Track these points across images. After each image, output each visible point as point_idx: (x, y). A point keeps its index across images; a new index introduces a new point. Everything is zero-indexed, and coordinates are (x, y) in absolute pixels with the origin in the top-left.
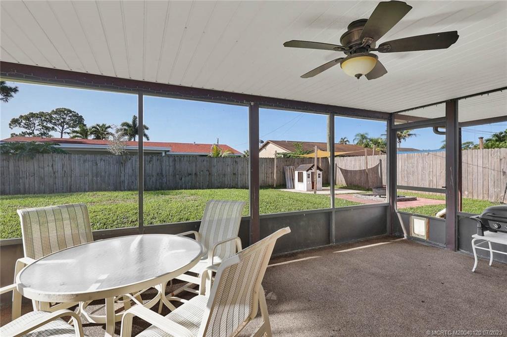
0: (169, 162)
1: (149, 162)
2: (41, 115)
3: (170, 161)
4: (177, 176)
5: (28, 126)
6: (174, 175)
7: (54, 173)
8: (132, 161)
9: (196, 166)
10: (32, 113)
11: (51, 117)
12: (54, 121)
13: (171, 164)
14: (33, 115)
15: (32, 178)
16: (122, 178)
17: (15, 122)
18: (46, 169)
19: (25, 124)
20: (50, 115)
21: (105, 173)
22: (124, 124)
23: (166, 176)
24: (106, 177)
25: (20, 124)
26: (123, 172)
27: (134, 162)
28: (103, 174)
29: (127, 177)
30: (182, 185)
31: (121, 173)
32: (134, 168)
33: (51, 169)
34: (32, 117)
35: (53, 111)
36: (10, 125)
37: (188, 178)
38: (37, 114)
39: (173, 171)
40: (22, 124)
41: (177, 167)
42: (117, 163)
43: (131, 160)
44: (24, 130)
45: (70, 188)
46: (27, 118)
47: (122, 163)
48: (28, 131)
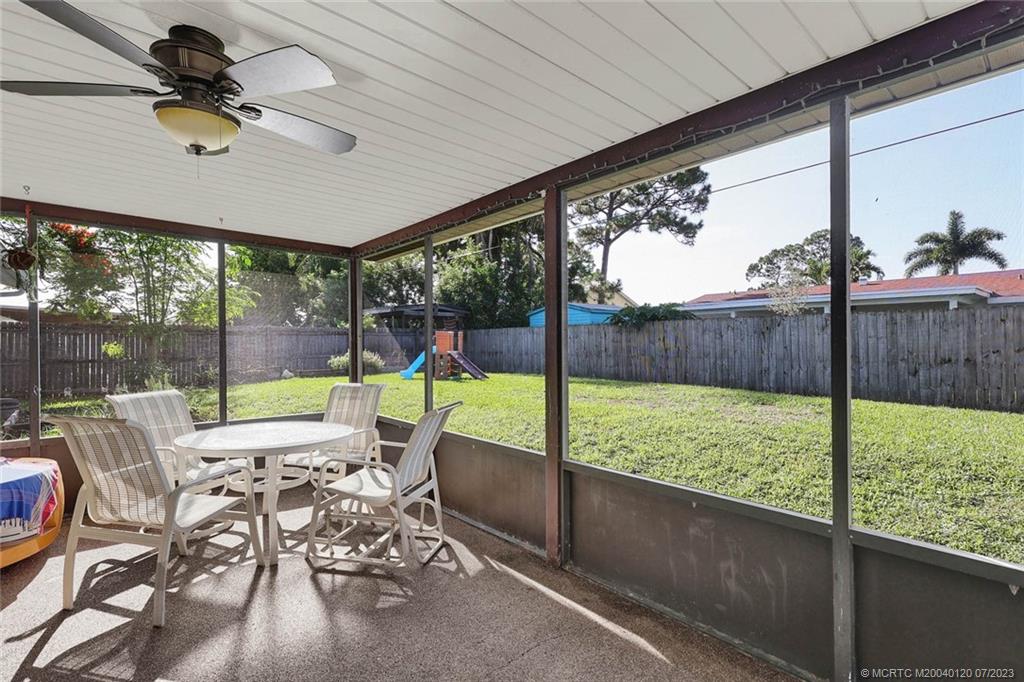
0: (876, 328)
1: (823, 329)
2: (787, 251)
3: (880, 325)
4: (902, 365)
5: (769, 273)
6: (892, 362)
7: (666, 350)
8: (784, 328)
9: (971, 334)
10: (775, 251)
11: (803, 251)
12: (808, 258)
13: (882, 332)
14: (776, 253)
15: (643, 358)
16: (765, 364)
17: (753, 269)
18: (657, 344)
19: (768, 271)
20: (801, 248)
21: (735, 352)
22: (923, 240)
23: (868, 363)
24: (737, 360)
25: (759, 271)
26: (766, 352)
27: (787, 329)
28: (731, 353)
29: (773, 361)
30: (919, 389)
31: (762, 352)
32: (787, 343)
33: (662, 344)
34: (776, 256)
35: (807, 239)
36: (747, 275)
37: (938, 372)
38: (783, 251)
39: (889, 351)
40: (762, 271)
41: (902, 340)
42: (755, 332)
43: (781, 326)
44: (764, 280)
45: (686, 376)
46: (769, 260)
47: (763, 333)
48: (771, 281)
